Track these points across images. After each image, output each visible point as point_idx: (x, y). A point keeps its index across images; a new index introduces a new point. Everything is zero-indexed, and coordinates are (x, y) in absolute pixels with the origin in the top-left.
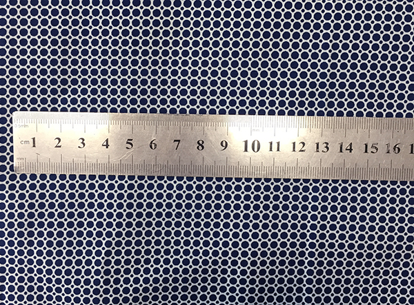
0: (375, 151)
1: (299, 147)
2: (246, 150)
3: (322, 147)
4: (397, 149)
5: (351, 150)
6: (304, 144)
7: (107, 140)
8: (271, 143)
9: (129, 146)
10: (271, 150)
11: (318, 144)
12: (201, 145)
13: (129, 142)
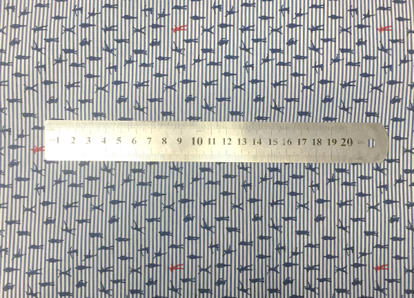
0: (275, 143)
1: (227, 141)
2: (194, 144)
3: (242, 142)
4: (290, 142)
5: (260, 143)
6: (230, 140)
7: (105, 139)
8: (210, 139)
9: (119, 142)
10: (209, 143)
11: (239, 140)
12: (164, 141)
13: (119, 139)
